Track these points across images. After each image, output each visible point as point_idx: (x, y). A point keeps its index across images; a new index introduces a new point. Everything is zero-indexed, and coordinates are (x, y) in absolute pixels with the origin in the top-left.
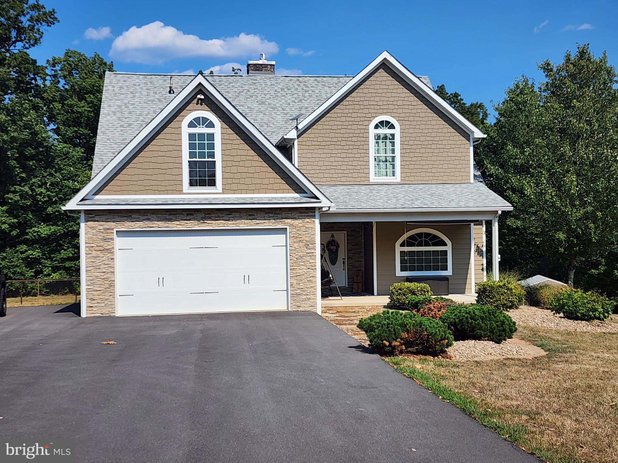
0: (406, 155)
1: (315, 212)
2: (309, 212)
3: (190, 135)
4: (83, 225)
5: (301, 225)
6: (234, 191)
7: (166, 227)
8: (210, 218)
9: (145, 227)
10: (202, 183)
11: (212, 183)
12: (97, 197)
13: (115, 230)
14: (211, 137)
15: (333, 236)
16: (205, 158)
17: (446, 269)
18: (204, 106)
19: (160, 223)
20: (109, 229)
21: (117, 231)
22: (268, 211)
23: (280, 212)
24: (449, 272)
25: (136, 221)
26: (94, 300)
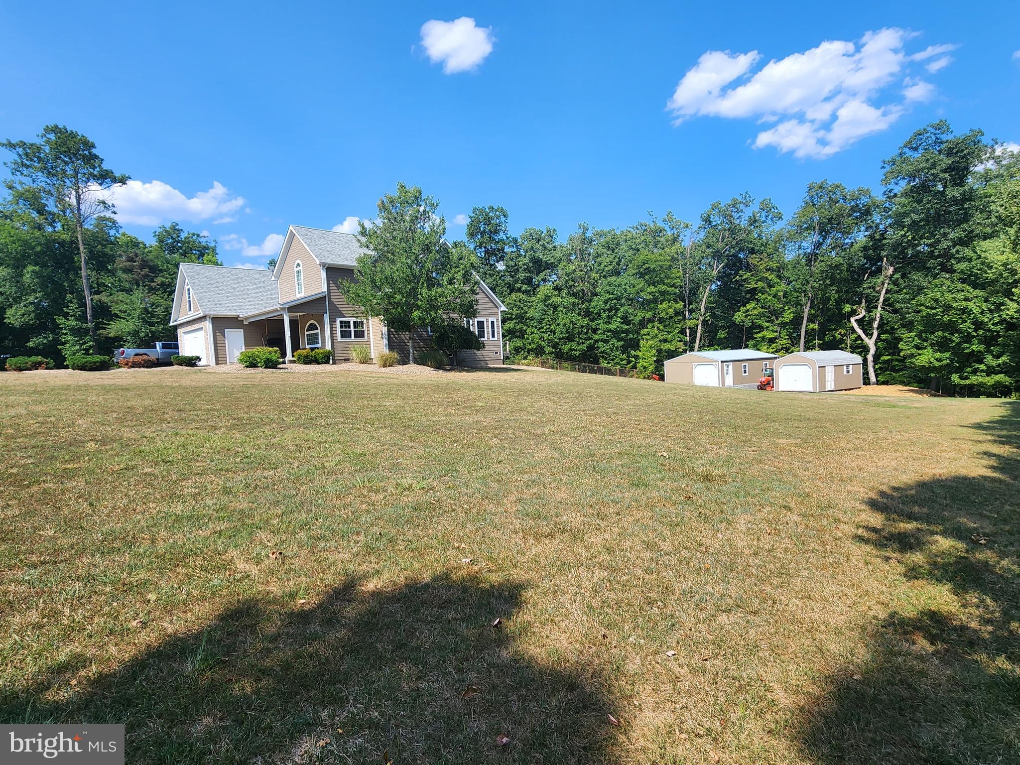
0: (305, 280)
24: (320, 345)
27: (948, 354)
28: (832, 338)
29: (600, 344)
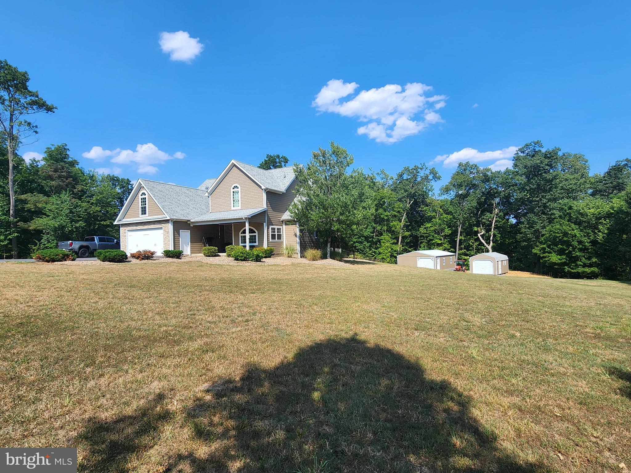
0: (243, 197)
1: (169, 221)
2: (167, 221)
3: (141, 198)
4: (120, 229)
5: (166, 226)
6: (150, 216)
7: (136, 228)
8: (145, 225)
9: (132, 229)
10: (143, 214)
11: (146, 214)
14: (146, 198)
16: (144, 206)
17: (256, 242)
18: (144, 189)
20: (125, 230)
22: (158, 222)
23: (161, 222)
24: (257, 244)
25: (130, 227)
27: (564, 257)
28: (468, 244)
29: (357, 244)
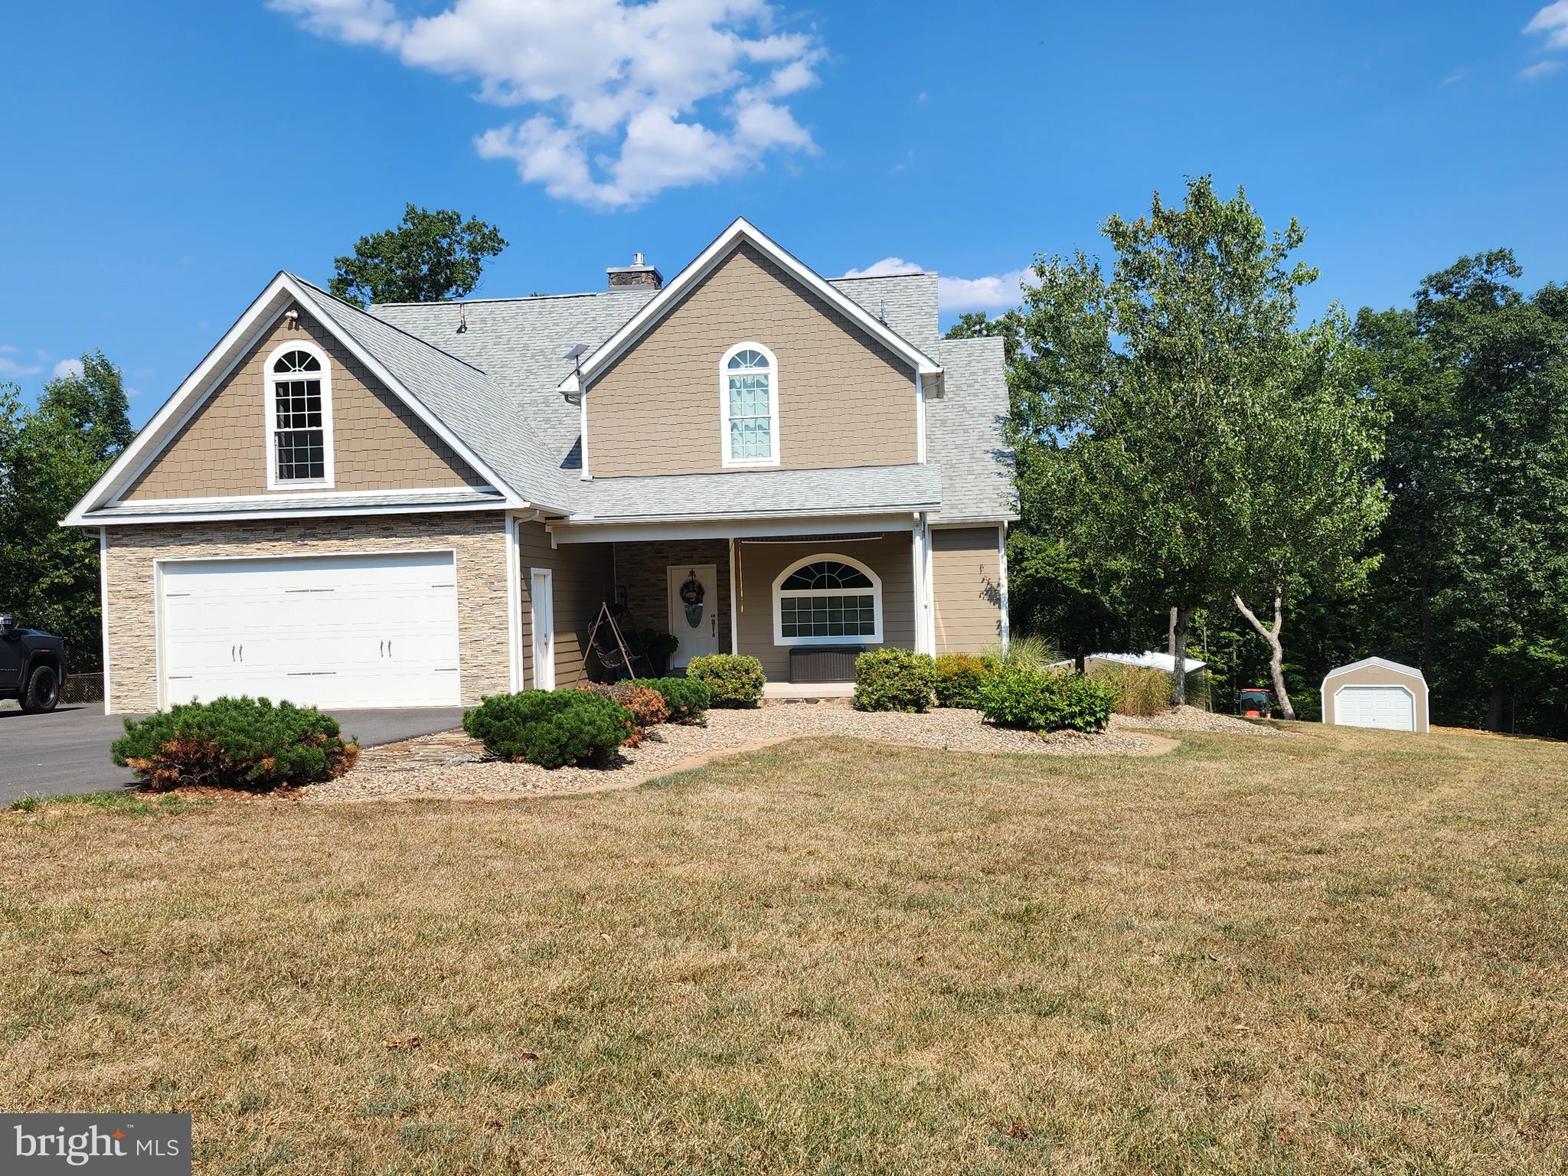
0: (791, 414)
1: (504, 521)
2: (491, 520)
3: (278, 385)
4: (103, 553)
5: (479, 545)
6: (356, 486)
7: (238, 554)
8: (314, 536)
9: (204, 555)
10: (302, 473)
11: (318, 472)
12: (127, 503)
13: (154, 563)
14: (315, 386)
15: (692, 573)
16: (305, 427)
17: (871, 632)
18: (302, 331)
19: (227, 547)
20: (145, 559)
21: (159, 563)
22: (417, 520)
23: (439, 521)
24: (877, 638)
25: (189, 544)
26: (122, 685)
